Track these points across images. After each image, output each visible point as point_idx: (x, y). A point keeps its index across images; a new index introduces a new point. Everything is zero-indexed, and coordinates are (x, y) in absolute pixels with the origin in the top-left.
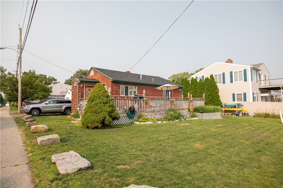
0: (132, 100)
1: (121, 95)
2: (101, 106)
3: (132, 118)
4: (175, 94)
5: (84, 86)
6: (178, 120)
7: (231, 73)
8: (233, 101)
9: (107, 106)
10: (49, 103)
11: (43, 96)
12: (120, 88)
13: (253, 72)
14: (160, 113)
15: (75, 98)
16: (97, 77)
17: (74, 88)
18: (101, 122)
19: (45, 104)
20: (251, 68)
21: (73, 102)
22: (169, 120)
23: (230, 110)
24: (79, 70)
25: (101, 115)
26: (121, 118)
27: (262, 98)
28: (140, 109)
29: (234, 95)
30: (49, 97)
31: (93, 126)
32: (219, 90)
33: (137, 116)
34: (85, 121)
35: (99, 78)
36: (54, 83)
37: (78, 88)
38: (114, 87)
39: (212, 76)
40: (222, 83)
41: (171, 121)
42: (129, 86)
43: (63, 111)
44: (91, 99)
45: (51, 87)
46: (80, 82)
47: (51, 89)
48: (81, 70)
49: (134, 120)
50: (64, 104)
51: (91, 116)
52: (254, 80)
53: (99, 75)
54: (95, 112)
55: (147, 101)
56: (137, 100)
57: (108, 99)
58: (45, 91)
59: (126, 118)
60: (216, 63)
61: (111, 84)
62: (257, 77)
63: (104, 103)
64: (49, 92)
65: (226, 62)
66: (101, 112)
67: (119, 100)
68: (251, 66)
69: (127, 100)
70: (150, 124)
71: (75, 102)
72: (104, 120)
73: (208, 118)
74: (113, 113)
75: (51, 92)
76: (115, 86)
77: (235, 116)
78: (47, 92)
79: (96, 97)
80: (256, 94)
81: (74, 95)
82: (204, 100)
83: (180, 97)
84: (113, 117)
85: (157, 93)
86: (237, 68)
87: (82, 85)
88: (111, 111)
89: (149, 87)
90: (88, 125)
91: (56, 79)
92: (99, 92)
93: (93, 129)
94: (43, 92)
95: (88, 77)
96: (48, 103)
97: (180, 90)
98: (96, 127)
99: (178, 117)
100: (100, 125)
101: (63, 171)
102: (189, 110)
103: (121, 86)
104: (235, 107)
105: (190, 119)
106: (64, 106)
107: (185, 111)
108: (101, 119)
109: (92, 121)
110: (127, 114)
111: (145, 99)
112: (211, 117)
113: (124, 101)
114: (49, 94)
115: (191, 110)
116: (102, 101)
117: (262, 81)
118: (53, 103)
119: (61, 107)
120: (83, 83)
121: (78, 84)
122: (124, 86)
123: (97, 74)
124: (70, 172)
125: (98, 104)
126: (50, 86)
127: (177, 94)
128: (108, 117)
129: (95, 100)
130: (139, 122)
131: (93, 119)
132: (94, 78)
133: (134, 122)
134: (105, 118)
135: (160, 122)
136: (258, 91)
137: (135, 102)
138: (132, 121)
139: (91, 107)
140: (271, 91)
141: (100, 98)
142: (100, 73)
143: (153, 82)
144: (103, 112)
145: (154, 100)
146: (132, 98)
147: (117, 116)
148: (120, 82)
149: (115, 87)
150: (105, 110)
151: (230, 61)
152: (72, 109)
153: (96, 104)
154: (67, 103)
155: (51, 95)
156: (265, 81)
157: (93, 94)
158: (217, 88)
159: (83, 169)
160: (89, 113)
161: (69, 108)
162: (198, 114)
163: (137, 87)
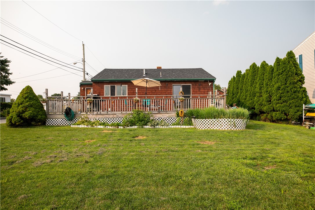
1: (105, 96)
12: (104, 88)
38: (96, 88)
42: (116, 85)
46: (81, 85)
55: (89, 101)
59: (63, 119)
76: (97, 86)
87: (82, 88)
97: (210, 84)
102: (178, 114)
103: (105, 86)
120: (84, 86)
122: (110, 86)
127: (202, 91)
138: (70, 122)
148: (103, 82)
149: (98, 88)
163: (127, 86)
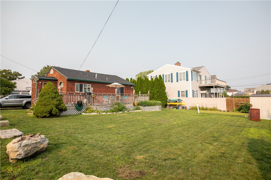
0: (81, 96)
1: (76, 91)
2: (50, 100)
3: (80, 110)
4: (127, 91)
5: (43, 83)
6: (121, 112)
7: (177, 73)
8: (178, 97)
9: (54, 100)
10: (10, 98)
11: (5, 91)
13: (194, 73)
14: (106, 106)
15: (34, 94)
16: (56, 75)
17: (34, 85)
18: (49, 112)
19: (6, 99)
20: (191, 70)
21: (33, 97)
22: (113, 112)
23: (173, 105)
24: (46, 66)
25: (49, 107)
26: (68, 110)
27: (202, 95)
28: (90, 103)
29: (179, 92)
30: (13, 92)
31: (42, 115)
32: (165, 88)
33: (85, 109)
34: (35, 112)
35: (58, 76)
36: (19, 78)
37: (37, 84)
38: (69, 85)
39: (160, 76)
40: (171, 82)
41: (115, 113)
42: (83, 84)
43: (23, 105)
44: (42, 95)
45: (15, 82)
46: (39, 80)
47: (15, 85)
48: (48, 66)
49: (82, 111)
50: (24, 99)
51: (41, 108)
52: (194, 80)
53: (57, 73)
54: (44, 105)
55: (94, 97)
56: (85, 96)
57: (56, 95)
58: (7, 86)
59: (75, 110)
60: (166, 65)
61: (66, 82)
62: (197, 77)
63: (52, 98)
64: (13, 88)
65: (176, 64)
66: (50, 105)
67: (69, 95)
68: (191, 69)
69: (76, 95)
70: (95, 115)
71: (34, 97)
72: (51, 111)
73: (149, 111)
74: (60, 105)
75: (15, 87)
76: (70, 83)
77: (176, 109)
78: (11, 87)
79: (46, 93)
80: (196, 91)
81: (34, 91)
82: (149, 96)
83: (131, 93)
84: (60, 108)
85: (110, 90)
86: (182, 70)
87: (40, 83)
88: (58, 104)
89: (102, 84)
90: (38, 115)
91: (21, 74)
92: (49, 89)
93: (42, 118)
94: (6, 88)
95: (48, 75)
96: (8, 98)
97: (132, 88)
98: (45, 116)
99: (122, 109)
100: (48, 115)
101: (3, 137)
102: (134, 104)
103: (76, 84)
104: (176, 102)
105: (132, 111)
106: (25, 101)
107: (130, 104)
108: (49, 110)
109: (41, 112)
110: (75, 107)
111: (92, 95)
112: (151, 110)
113: (73, 96)
114: (13, 89)
115: (135, 104)
116: (51, 96)
117: (203, 81)
118: (14, 98)
119: (22, 101)
120: (41, 81)
121: (37, 81)
122: (79, 84)
123: (56, 72)
124: (7, 137)
125: (47, 99)
126: (13, 81)
127: (129, 91)
128: (55, 108)
129: (45, 95)
130: (86, 113)
131: (42, 111)
132: (53, 76)
133: (82, 113)
134: (52, 109)
135: (105, 113)
136: (199, 89)
137: (85, 98)
138: (80, 112)
139: (41, 101)
140: (211, 89)
141: (49, 94)
142: (58, 72)
143: (107, 81)
144: (51, 105)
145: (101, 96)
146: (81, 94)
147: (64, 108)
148: (75, 81)
150: (52, 103)
151: (178, 64)
152: (31, 103)
153: (46, 98)
154: (27, 98)
155: (15, 90)
156: (205, 81)
157: (43, 91)
158: (164, 86)
159: (17, 136)
160: (39, 106)
161: (29, 103)
162: (141, 107)
163: (91, 85)
